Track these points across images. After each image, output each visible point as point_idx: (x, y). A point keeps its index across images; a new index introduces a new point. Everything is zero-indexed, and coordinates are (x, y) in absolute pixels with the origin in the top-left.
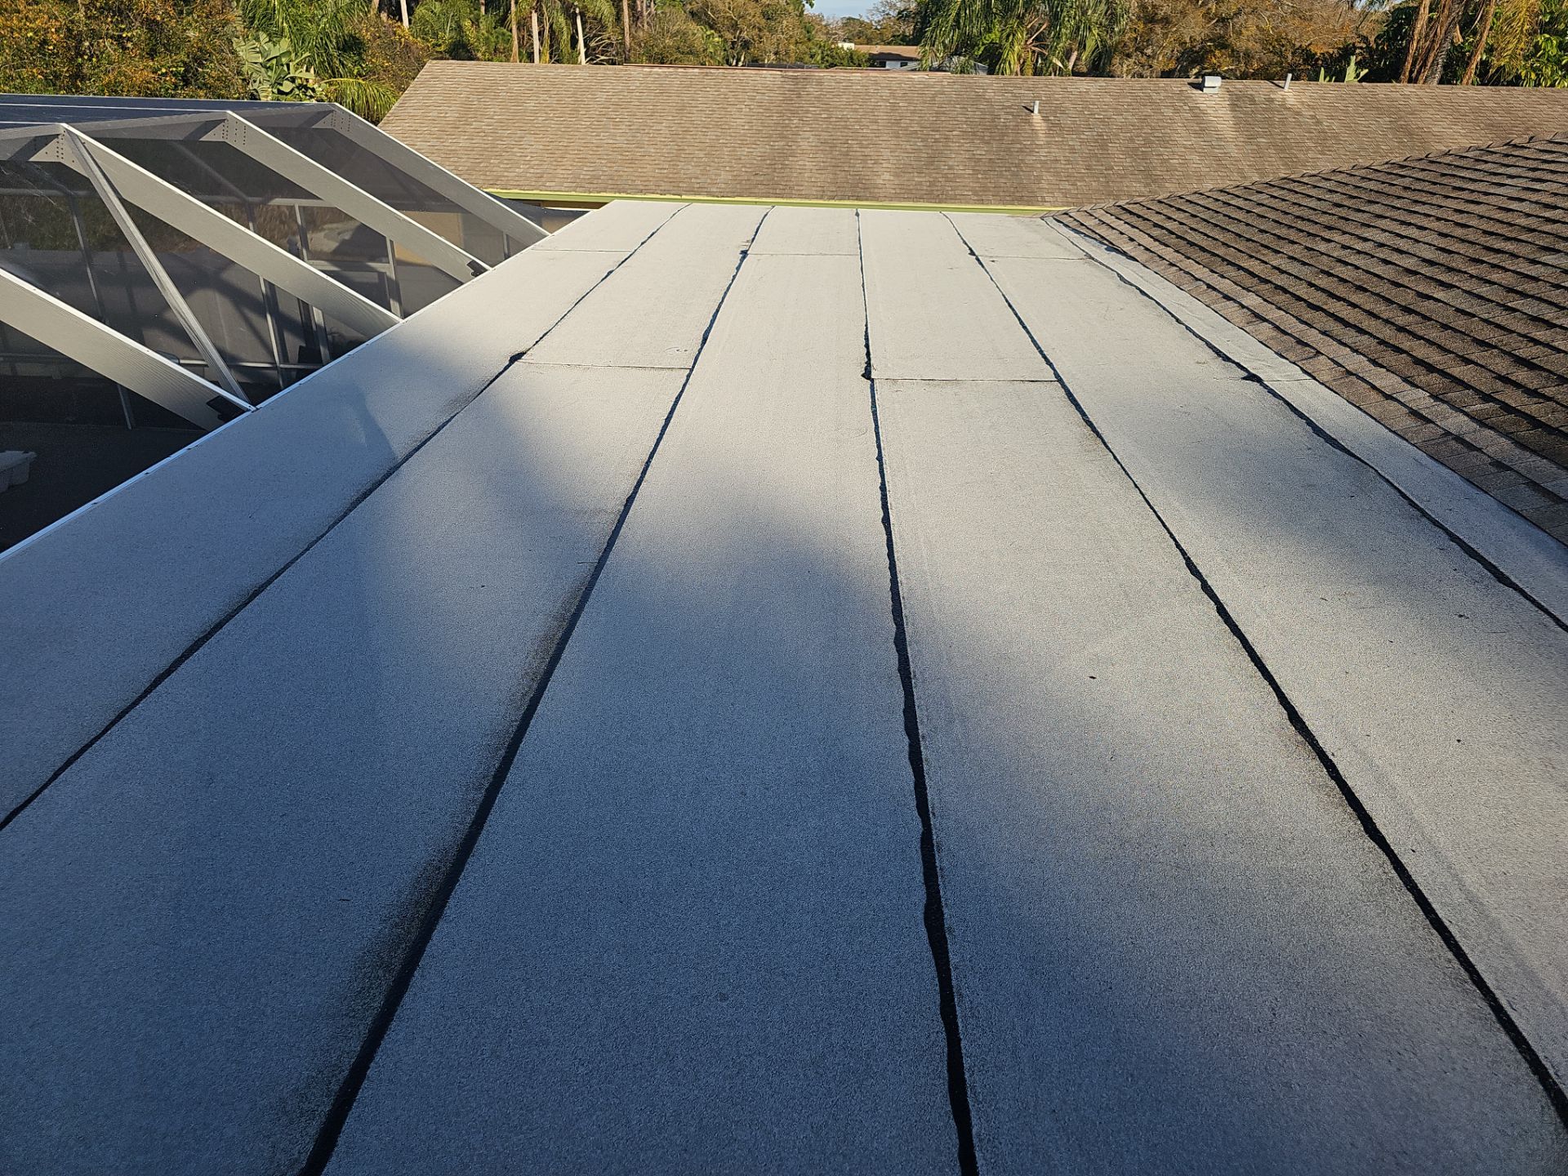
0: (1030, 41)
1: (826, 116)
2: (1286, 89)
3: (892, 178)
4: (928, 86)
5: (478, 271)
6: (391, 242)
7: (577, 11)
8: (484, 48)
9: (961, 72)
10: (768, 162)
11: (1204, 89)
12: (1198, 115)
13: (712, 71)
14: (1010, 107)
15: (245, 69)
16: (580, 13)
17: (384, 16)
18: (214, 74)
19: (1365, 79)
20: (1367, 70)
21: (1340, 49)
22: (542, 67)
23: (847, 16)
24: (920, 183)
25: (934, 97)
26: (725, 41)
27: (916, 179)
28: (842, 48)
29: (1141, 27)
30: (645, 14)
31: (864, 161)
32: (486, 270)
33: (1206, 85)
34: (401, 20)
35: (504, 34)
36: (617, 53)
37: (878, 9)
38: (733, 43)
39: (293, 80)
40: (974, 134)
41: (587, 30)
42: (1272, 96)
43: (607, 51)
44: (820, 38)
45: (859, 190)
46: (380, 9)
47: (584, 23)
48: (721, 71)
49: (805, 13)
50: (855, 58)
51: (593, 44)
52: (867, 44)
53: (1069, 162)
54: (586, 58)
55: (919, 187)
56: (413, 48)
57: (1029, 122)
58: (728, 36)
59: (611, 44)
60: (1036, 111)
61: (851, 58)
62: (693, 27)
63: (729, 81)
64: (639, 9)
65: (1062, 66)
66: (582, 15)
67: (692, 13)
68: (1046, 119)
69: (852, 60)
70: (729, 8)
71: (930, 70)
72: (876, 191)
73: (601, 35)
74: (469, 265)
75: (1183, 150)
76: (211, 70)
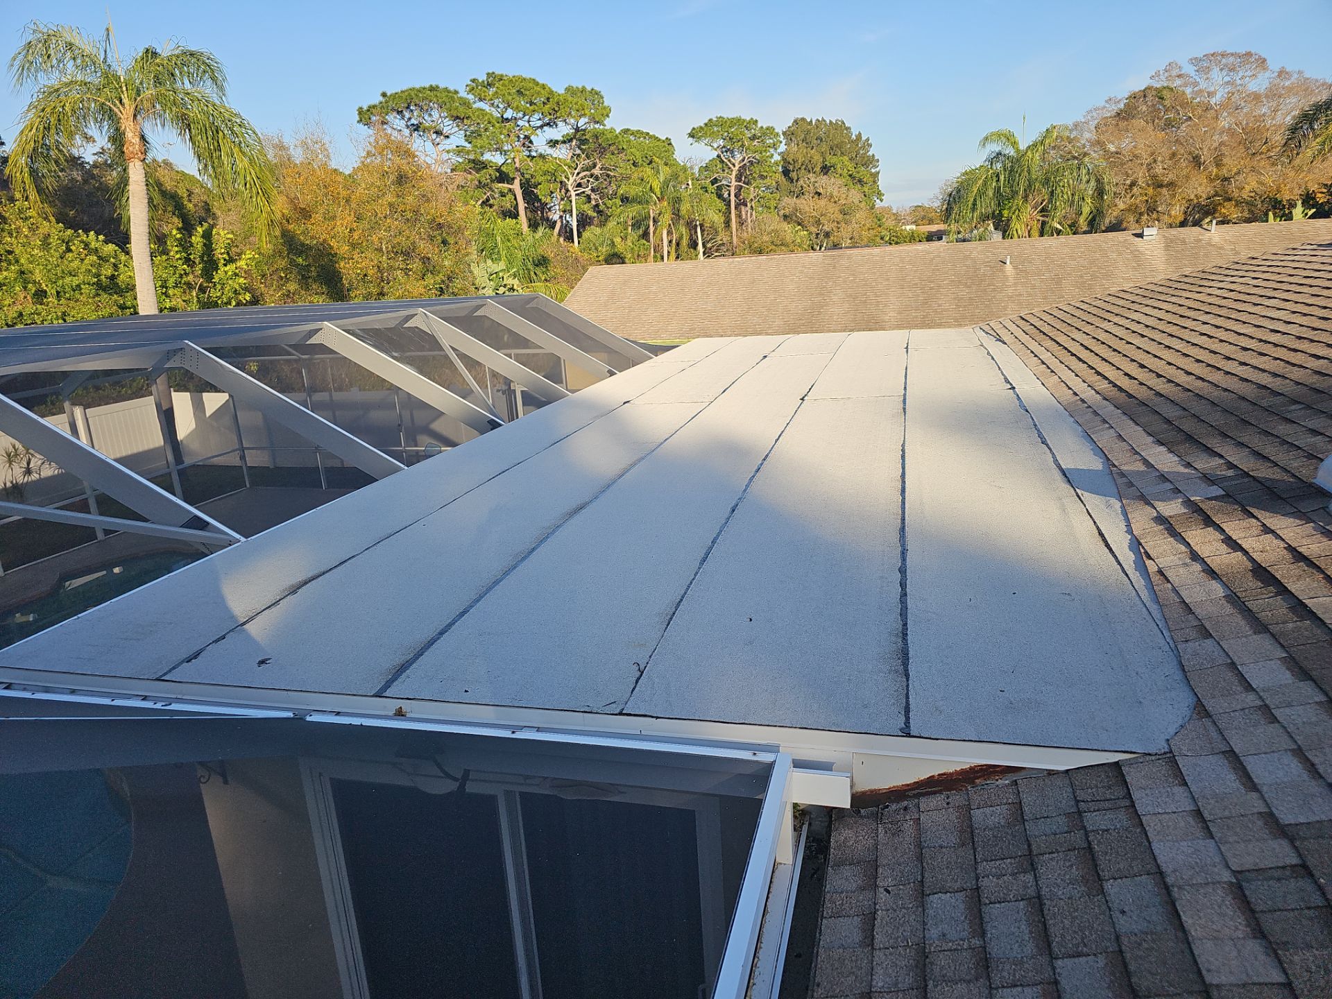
0: (1036, 212)
1: (852, 279)
2: (1213, 231)
3: (896, 315)
4: (929, 253)
5: (612, 374)
6: (564, 360)
7: (698, 223)
8: (630, 255)
9: (980, 240)
10: (809, 311)
11: (1144, 237)
12: (1137, 256)
13: (775, 256)
14: (988, 262)
15: (477, 282)
16: (700, 224)
17: (562, 239)
18: (459, 286)
19: (1312, 217)
20: (1314, 210)
21: (1301, 195)
22: (670, 264)
23: (915, 205)
24: (916, 317)
25: (933, 259)
26: (811, 233)
27: (913, 314)
28: (905, 229)
29: (1150, 191)
30: (749, 220)
31: (877, 306)
32: (616, 374)
33: (1145, 234)
34: (573, 242)
35: (644, 244)
36: (727, 250)
37: (937, 198)
38: (817, 234)
39: (505, 286)
40: (960, 282)
41: (705, 236)
42: (1200, 238)
43: (720, 249)
44: (890, 223)
45: (872, 324)
46: (559, 235)
47: (702, 231)
48: (781, 256)
49: (876, 206)
50: (915, 235)
51: (709, 245)
52: (929, 224)
53: (1030, 295)
54: (704, 256)
55: (915, 319)
56: (580, 260)
57: (1002, 271)
58: (814, 230)
59: (723, 244)
60: (1008, 263)
61: (913, 236)
62: (786, 226)
63: (786, 262)
64: (744, 217)
65: (1061, 228)
66: (701, 225)
67: (785, 217)
68: (1015, 268)
69: (912, 238)
70: (814, 210)
71: (957, 242)
72: (884, 324)
73: (714, 238)
74: (608, 371)
75: (1122, 280)
76: (458, 283)
